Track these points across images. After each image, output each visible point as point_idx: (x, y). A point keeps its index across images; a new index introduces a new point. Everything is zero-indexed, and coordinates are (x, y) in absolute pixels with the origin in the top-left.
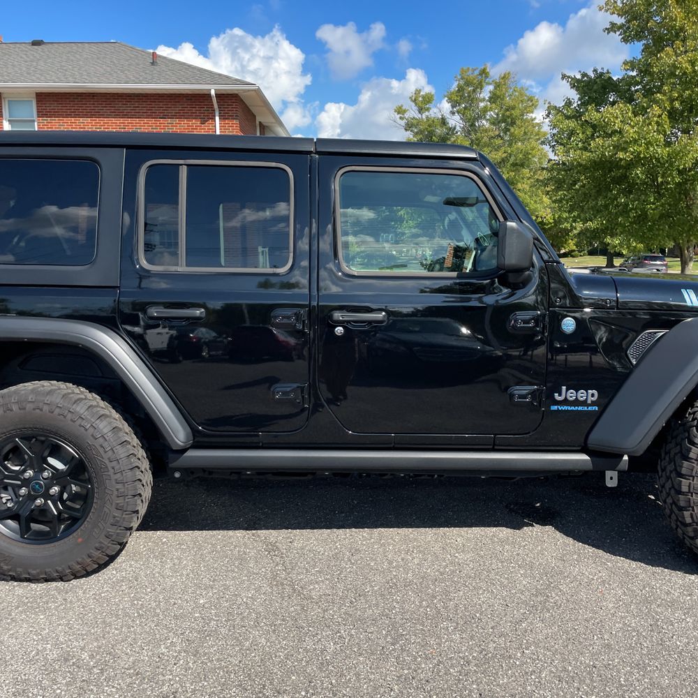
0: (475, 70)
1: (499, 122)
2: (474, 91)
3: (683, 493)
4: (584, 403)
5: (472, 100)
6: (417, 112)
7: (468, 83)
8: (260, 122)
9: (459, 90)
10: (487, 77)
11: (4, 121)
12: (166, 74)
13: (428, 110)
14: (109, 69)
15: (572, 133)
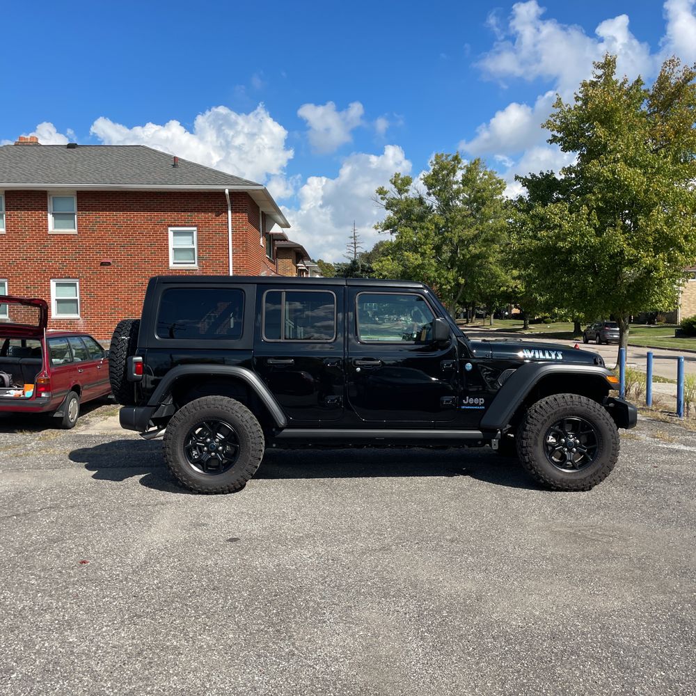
0: (449, 156)
1: (471, 203)
2: (448, 175)
3: (524, 447)
4: (478, 405)
5: (447, 184)
6: (397, 193)
7: (442, 168)
8: (262, 212)
9: (434, 174)
10: (459, 163)
11: (49, 214)
12: (187, 176)
13: (407, 191)
14: (138, 171)
15: (524, 223)
